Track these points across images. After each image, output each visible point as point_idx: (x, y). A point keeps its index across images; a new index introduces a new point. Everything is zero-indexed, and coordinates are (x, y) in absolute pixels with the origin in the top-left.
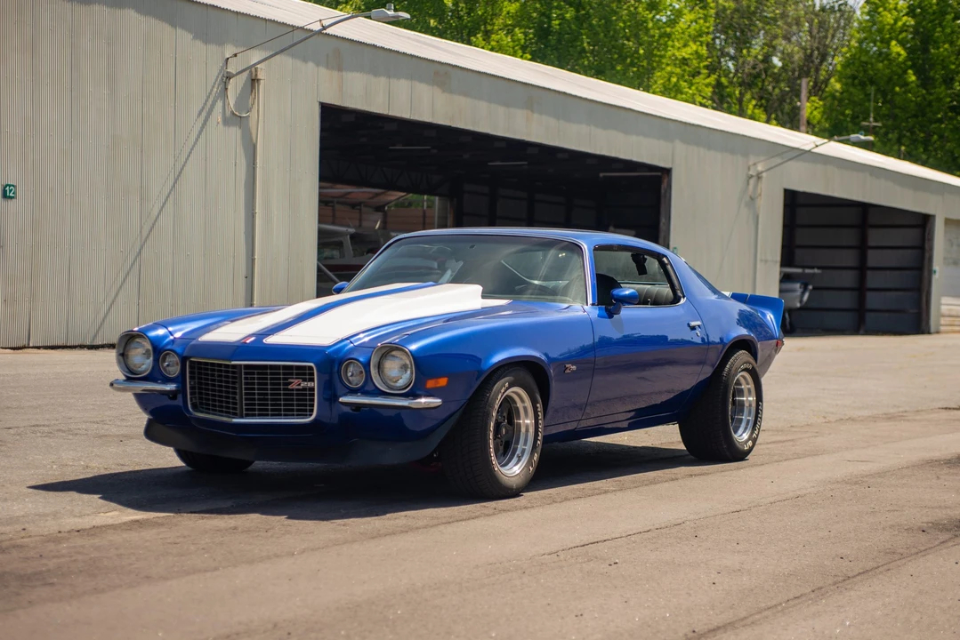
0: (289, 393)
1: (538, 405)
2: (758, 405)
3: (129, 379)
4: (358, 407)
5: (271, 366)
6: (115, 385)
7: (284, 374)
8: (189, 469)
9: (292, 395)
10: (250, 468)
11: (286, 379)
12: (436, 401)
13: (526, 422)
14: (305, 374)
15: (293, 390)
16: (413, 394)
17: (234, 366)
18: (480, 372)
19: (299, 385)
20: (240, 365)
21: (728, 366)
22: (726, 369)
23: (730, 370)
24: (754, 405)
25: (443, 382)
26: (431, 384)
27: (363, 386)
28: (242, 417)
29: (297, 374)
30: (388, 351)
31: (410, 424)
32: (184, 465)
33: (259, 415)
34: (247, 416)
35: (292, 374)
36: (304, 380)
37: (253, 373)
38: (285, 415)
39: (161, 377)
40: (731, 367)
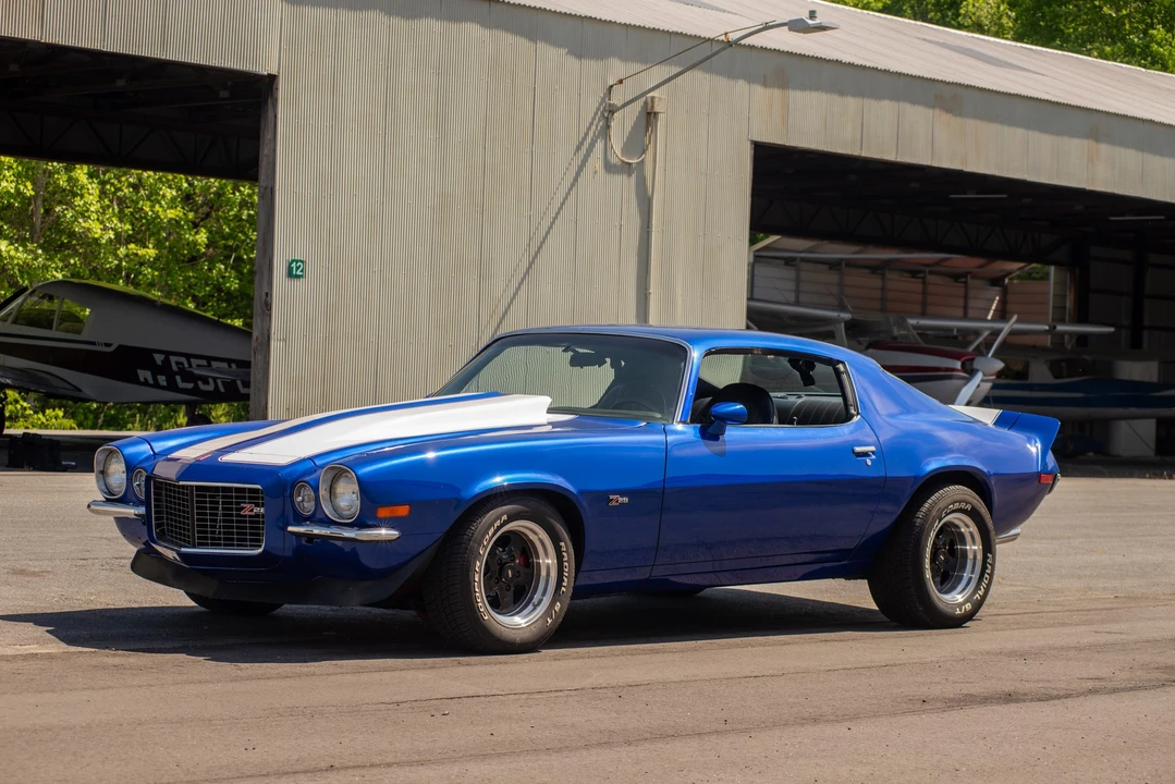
0: (242, 519)
1: (562, 544)
2: (985, 558)
3: (108, 500)
4: (310, 538)
5: (223, 488)
6: (92, 507)
7: (237, 497)
8: (203, 609)
9: (245, 522)
10: (277, 611)
11: (238, 503)
12: (394, 534)
13: (547, 561)
14: (258, 498)
15: (245, 516)
16: (360, 523)
17: (183, 486)
18: (460, 501)
19: (252, 510)
20: (192, 486)
21: (927, 505)
22: (924, 509)
23: (929, 510)
24: (980, 557)
25: (403, 511)
26: (383, 513)
27: (314, 515)
28: (194, 547)
29: (250, 498)
30: (338, 473)
31: (367, 560)
32: (193, 604)
33: (212, 545)
34: (201, 545)
35: (244, 498)
36: (257, 505)
37: (205, 496)
38: (238, 545)
39: (134, 499)
40: (932, 507)
